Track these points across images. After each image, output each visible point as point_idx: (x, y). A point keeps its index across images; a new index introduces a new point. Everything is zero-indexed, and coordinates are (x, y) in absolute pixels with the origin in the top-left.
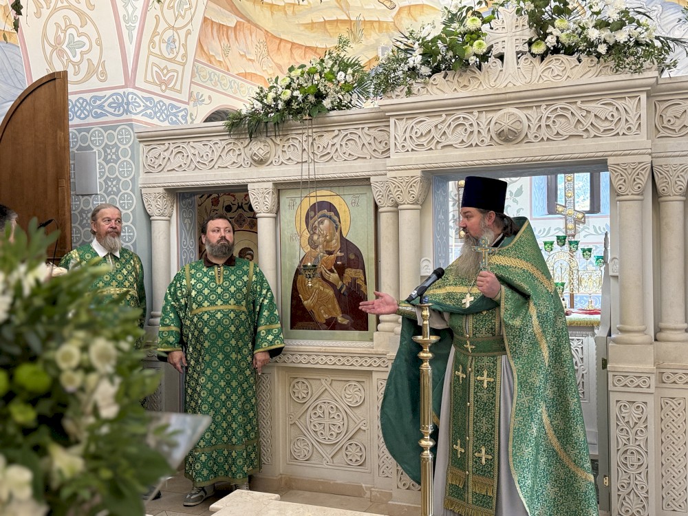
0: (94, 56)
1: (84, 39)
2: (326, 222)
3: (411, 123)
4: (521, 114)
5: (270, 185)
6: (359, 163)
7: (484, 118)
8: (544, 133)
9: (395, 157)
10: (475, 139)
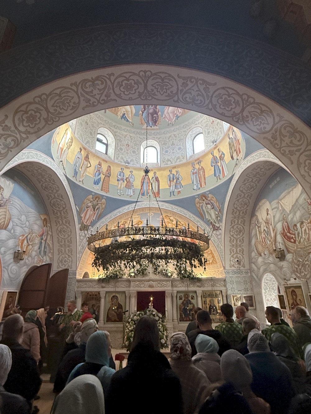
0: (70, 264)
1: (68, 260)
2: (116, 299)
3: (135, 282)
4: (153, 283)
5: (105, 292)
6: (124, 289)
7: (147, 283)
8: (156, 286)
9: (131, 288)
10: (145, 286)
